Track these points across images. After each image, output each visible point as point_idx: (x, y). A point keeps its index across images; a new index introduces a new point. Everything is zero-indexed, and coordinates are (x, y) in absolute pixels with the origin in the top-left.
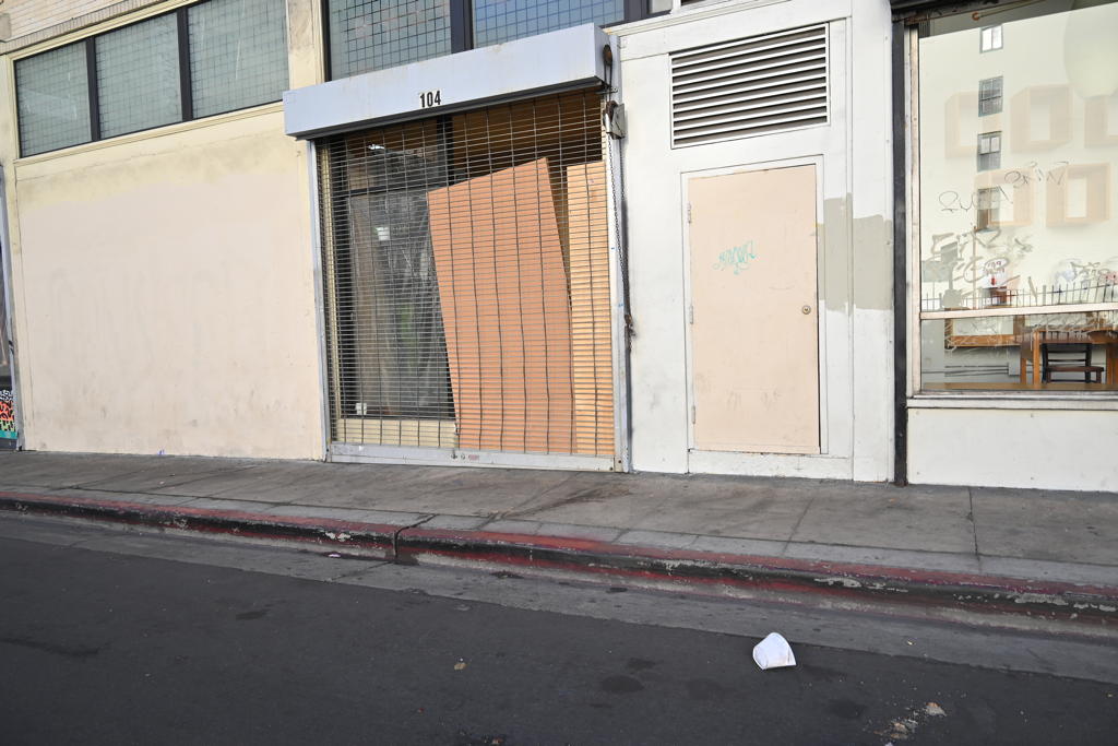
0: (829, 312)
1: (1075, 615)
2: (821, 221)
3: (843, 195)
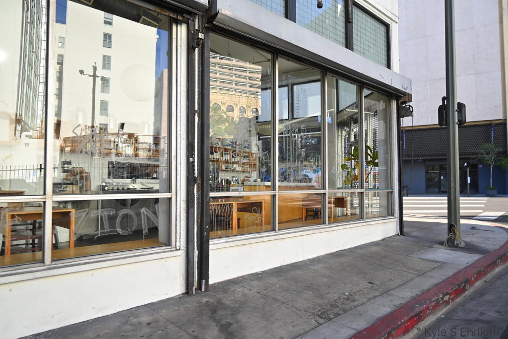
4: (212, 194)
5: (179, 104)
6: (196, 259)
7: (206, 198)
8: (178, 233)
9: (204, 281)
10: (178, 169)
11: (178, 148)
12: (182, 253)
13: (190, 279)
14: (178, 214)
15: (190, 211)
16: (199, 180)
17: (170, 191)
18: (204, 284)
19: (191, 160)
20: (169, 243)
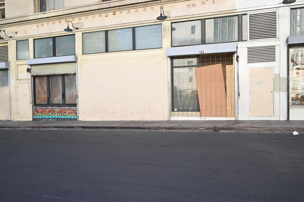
0: (276, 93)
2: (274, 77)
3: (278, 73)
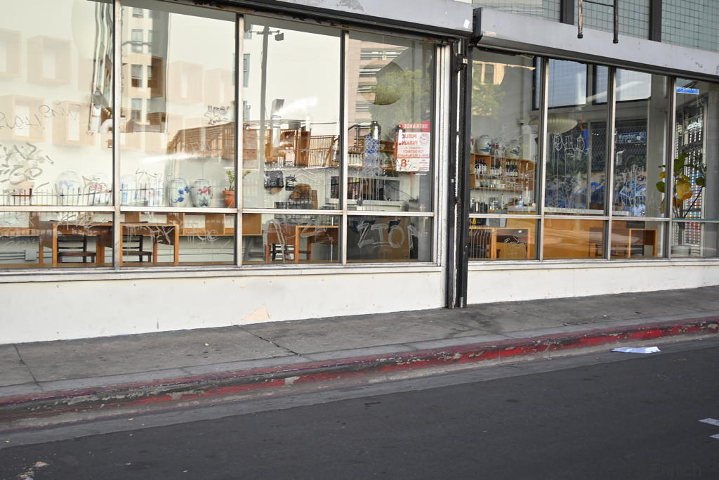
1: (103, 405)
4: (471, 216)
5: (441, 126)
6: (455, 278)
7: (466, 218)
8: (439, 251)
9: (462, 298)
10: (440, 189)
11: (441, 169)
12: (442, 269)
13: (450, 294)
14: (439, 232)
15: (451, 230)
16: (459, 201)
17: (432, 210)
18: (462, 300)
19: (453, 181)
20: (431, 260)
